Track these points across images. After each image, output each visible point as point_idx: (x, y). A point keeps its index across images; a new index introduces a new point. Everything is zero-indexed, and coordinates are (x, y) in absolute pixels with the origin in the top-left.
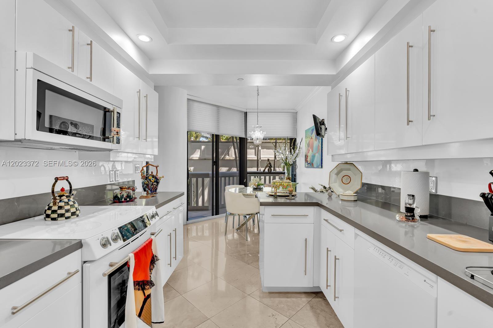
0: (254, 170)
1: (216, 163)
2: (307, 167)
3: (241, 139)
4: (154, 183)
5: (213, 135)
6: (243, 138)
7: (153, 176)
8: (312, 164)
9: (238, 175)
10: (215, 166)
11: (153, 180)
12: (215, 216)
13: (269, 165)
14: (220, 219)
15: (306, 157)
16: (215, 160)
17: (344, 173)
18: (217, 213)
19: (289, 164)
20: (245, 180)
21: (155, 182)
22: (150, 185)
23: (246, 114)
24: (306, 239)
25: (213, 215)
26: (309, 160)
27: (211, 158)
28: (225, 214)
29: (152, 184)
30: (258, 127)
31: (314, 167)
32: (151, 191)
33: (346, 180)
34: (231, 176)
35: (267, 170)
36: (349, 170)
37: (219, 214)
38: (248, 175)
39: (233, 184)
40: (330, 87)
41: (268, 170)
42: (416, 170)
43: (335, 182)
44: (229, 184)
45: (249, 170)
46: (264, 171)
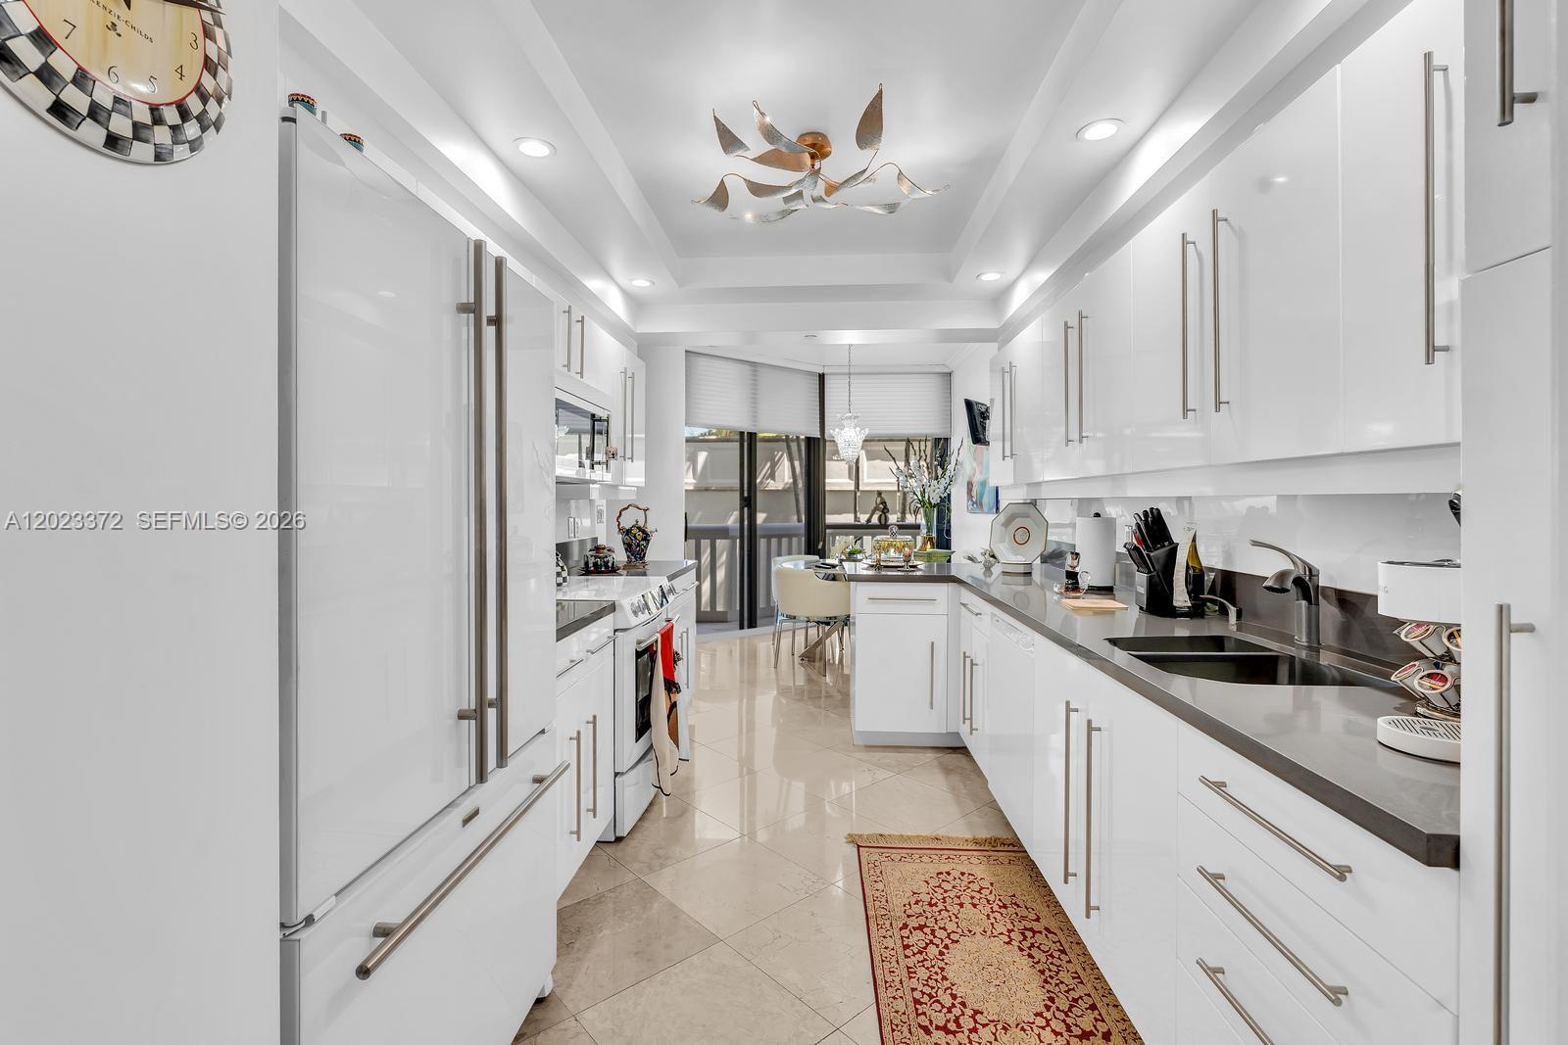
0: (847, 518)
1: (748, 502)
2: (972, 512)
3: (809, 440)
4: (642, 543)
5: (742, 433)
6: (814, 438)
7: (639, 528)
8: (981, 504)
9: (803, 531)
10: (746, 509)
11: (640, 535)
12: (747, 632)
13: (881, 506)
14: (761, 638)
15: (970, 485)
16: (746, 495)
17: (1018, 522)
18: (752, 624)
19: (930, 503)
20: (821, 543)
21: (643, 540)
22: (634, 547)
23: (822, 377)
24: (933, 643)
25: (742, 627)
26: (974, 493)
27: (738, 486)
28: (770, 629)
29: (638, 545)
30: (850, 418)
31: (983, 513)
32: (635, 557)
33: (1021, 538)
34: (785, 536)
35: (875, 520)
36: (1027, 516)
37: (756, 627)
38: (828, 531)
39: (790, 553)
40: (995, 345)
41: (880, 519)
42: (1097, 515)
43: (1002, 541)
44: (779, 555)
45: (830, 519)
46: (869, 520)
